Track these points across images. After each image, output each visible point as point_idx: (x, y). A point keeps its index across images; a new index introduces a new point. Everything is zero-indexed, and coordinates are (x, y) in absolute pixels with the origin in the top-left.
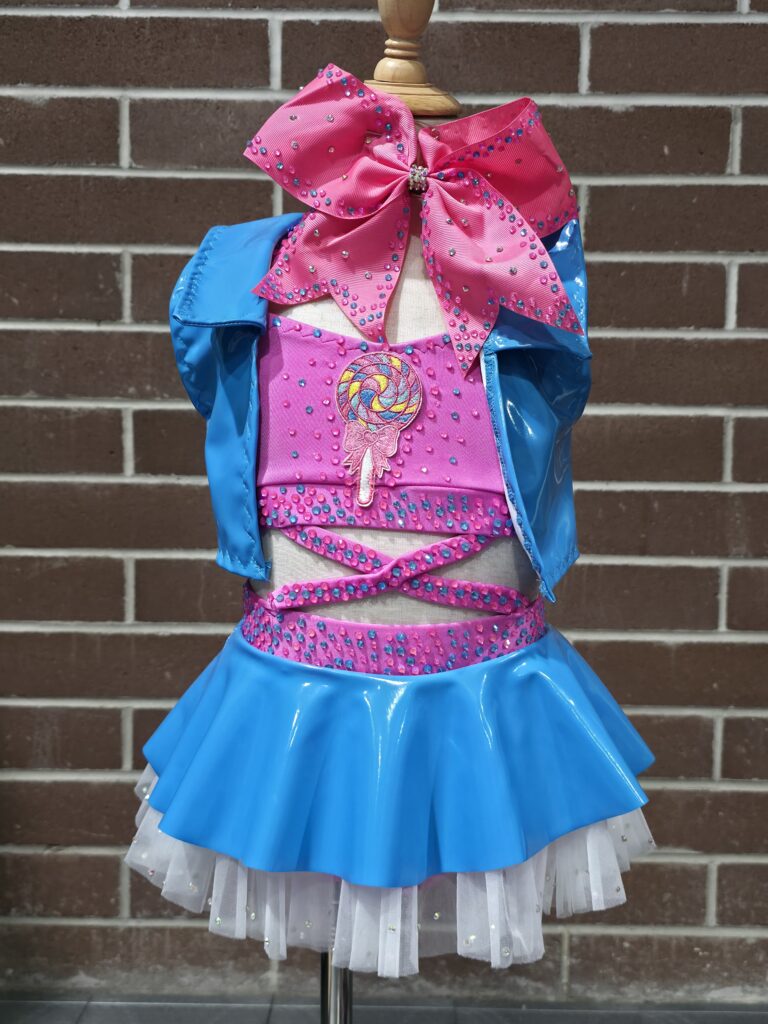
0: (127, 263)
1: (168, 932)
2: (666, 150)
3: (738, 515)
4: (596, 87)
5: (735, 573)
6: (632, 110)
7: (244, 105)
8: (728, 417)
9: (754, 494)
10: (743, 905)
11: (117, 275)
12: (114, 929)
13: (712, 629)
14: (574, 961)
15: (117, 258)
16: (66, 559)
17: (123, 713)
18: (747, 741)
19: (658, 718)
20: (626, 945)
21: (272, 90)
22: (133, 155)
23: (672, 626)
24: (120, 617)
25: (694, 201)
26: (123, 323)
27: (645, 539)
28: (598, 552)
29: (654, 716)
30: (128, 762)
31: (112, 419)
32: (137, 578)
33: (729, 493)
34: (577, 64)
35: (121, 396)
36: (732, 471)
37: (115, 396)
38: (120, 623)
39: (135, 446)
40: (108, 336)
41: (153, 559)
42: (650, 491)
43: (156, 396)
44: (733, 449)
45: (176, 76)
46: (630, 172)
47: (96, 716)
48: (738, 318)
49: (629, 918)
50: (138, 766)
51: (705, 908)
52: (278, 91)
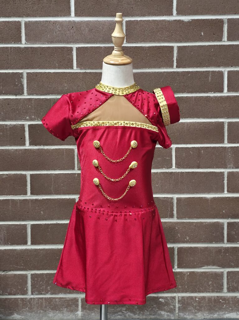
0: (25, 76)
1: (44, 299)
2: (202, 34)
3: (230, 154)
4: (179, 13)
5: (229, 173)
8: (226, 122)
9: (235, 147)
10: (236, 285)
11: (22, 80)
12: (26, 298)
13: (222, 193)
14: (180, 305)
15: (22, 74)
16: (7, 175)
17: (27, 225)
18: (235, 230)
20: (197, 299)
22: (26, 39)
23: (209, 192)
24: (26, 194)
26: (24, 95)
27: (199, 163)
28: (184, 168)
29: (204, 222)
30: (29, 242)
31: (21, 127)
32: (31, 180)
33: (226, 147)
34: (172, 5)
35: (24, 120)
36: (227, 140)
37: (22, 120)
38: (26, 196)
39: (29, 136)
40: (19, 100)
41: (36, 174)
42: (200, 147)
43: (36, 119)
44: (228, 132)
45: (40, 13)
46: (191, 41)
47: (19, 227)
48: (228, 89)
49: (198, 290)
50: (33, 243)
51: (223, 286)
52: (74, 17)
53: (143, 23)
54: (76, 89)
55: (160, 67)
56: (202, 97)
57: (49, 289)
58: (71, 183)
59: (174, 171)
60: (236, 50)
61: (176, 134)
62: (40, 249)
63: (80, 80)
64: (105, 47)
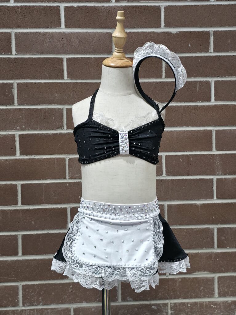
0: (15, 86)
1: (35, 311)
2: (190, 45)
3: (218, 161)
4: (166, 26)
5: (218, 180)
6: (178, 33)
7: (52, 33)
8: (214, 130)
9: (223, 154)
10: (226, 290)
11: (12, 90)
12: (17, 310)
13: (212, 199)
14: (172, 312)
15: (12, 84)
17: (18, 236)
18: (225, 235)
19: (196, 228)
20: (189, 305)
21: (62, 28)
22: (16, 50)
23: (199, 198)
24: (16, 204)
25: (199, 61)
26: (15, 106)
27: (189, 170)
28: (174, 175)
29: (194, 228)
30: (20, 253)
31: (12, 137)
32: (22, 190)
33: (215, 154)
34: (160, 18)
35: (15, 130)
36: (216, 147)
37: (12, 130)
38: (16, 206)
39: (20, 146)
40: (10, 110)
41: (27, 184)
42: (190, 155)
43: (26, 129)
44: (216, 140)
45: (30, 24)
46: (179, 52)
47: (9, 238)
48: (215, 98)
49: (189, 296)
50: (24, 254)
51: (214, 291)
52: (64, 29)
53: (132, 35)
54: (67, 99)
55: (149, 77)
56: (191, 106)
57: (41, 300)
58: (62, 193)
59: (164, 178)
60: (222, 61)
61: (166, 143)
62: (31, 260)
63: (71, 90)
64: (95, 58)
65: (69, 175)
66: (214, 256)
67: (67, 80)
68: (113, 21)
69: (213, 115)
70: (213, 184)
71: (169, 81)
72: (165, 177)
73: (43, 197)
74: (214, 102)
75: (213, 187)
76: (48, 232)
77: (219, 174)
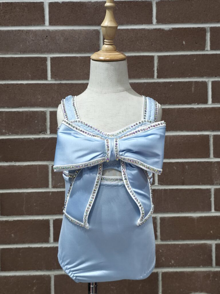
6: (172, 29)
7: (36, 31)
19: (192, 244)
21: (46, 26)
25: (195, 60)
65: (52, 184)
66: (212, 275)
67: (51, 80)
68: (100, 17)
69: (210, 118)
70: (210, 195)
71: (162, 82)
72: (157, 187)
73: (24, 208)
74: (211, 104)
75: (210, 198)
76: (29, 246)
77: (217, 184)
